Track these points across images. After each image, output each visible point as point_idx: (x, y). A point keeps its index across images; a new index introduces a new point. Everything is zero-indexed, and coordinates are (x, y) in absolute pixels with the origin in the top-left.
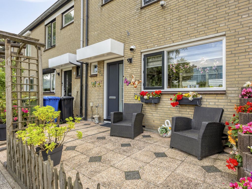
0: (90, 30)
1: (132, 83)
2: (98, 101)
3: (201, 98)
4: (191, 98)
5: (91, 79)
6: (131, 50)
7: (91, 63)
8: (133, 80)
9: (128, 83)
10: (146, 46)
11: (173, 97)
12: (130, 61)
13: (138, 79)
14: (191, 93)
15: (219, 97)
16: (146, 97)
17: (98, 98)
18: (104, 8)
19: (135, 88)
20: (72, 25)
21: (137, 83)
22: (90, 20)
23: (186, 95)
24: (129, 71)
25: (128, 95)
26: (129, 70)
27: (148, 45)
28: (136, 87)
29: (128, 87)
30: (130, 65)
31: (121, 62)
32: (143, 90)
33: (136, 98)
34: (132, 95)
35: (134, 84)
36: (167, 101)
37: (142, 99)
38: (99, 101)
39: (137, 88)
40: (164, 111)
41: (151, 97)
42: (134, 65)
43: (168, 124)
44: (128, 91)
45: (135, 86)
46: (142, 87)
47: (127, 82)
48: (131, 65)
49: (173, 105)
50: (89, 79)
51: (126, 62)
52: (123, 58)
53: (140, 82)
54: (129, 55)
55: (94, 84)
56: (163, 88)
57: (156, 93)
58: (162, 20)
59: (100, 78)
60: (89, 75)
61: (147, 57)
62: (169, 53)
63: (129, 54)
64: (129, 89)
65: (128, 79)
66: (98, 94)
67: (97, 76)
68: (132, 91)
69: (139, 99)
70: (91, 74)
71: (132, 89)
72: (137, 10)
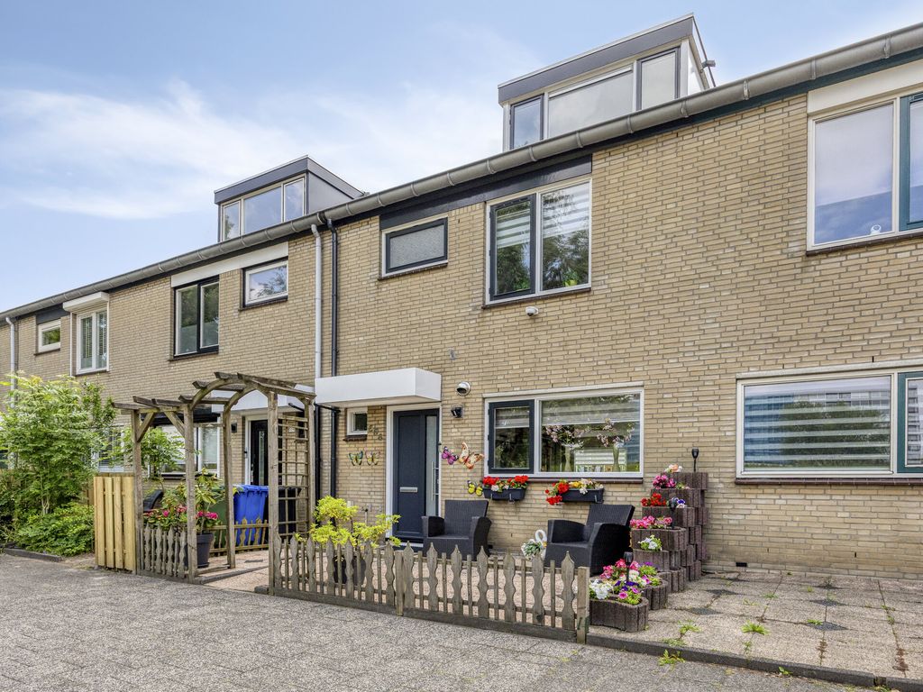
0: (342, 328)
1: (461, 460)
2: (369, 497)
3: (603, 491)
4: (583, 490)
5: (347, 446)
6: (460, 390)
7: (346, 409)
8: (464, 454)
9: (451, 458)
10: (493, 386)
11: (551, 488)
12: (458, 413)
13: (477, 451)
14: (583, 482)
15: (633, 488)
16: (495, 488)
17: (369, 490)
18: (385, 286)
19: (469, 471)
20: (283, 306)
21: (473, 459)
22: (343, 304)
23: (576, 484)
24: (454, 434)
25: (452, 483)
26: (454, 432)
27: (499, 386)
28: (470, 468)
29: (452, 466)
30: (457, 422)
31: (435, 412)
32: (487, 474)
33: (471, 490)
34: (462, 483)
35: (466, 461)
36: (538, 495)
37: (487, 491)
38: (374, 497)
39: (473, 470)
40: (533, 514)
41: (507, 487)
42: (467, 422)
43: (541, 537)
44: (452, 475)
45: (469, 465)
46: (486, 468)
47: (449, 457)
48: (460, 422)
49: (551, 501)
50: (342, 445)
51: (446, 414)
52: (439, 406)
53: (480, 458)
54: (456, 400)
55: (358, 459)
56: (531, 471)
57: (518, 481)
58: (530, 341)
59: (375, 445)
60: (341, 436)
61: (497, 409)
62: (544, 404)
63: (453, 398)
64: (454, 471)
65: (452, 451)
66: (370, 482)
67: (366, 439)
68: (463, 475)
69: (479, 492)
70: (346, 433)
71: (462, 471)
72: (475, 308)
